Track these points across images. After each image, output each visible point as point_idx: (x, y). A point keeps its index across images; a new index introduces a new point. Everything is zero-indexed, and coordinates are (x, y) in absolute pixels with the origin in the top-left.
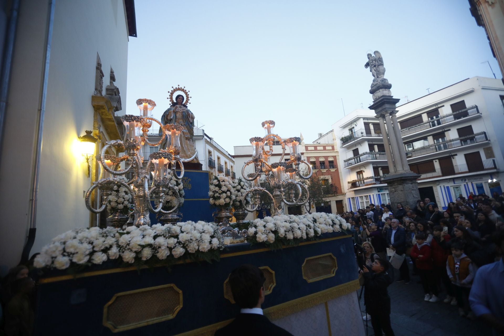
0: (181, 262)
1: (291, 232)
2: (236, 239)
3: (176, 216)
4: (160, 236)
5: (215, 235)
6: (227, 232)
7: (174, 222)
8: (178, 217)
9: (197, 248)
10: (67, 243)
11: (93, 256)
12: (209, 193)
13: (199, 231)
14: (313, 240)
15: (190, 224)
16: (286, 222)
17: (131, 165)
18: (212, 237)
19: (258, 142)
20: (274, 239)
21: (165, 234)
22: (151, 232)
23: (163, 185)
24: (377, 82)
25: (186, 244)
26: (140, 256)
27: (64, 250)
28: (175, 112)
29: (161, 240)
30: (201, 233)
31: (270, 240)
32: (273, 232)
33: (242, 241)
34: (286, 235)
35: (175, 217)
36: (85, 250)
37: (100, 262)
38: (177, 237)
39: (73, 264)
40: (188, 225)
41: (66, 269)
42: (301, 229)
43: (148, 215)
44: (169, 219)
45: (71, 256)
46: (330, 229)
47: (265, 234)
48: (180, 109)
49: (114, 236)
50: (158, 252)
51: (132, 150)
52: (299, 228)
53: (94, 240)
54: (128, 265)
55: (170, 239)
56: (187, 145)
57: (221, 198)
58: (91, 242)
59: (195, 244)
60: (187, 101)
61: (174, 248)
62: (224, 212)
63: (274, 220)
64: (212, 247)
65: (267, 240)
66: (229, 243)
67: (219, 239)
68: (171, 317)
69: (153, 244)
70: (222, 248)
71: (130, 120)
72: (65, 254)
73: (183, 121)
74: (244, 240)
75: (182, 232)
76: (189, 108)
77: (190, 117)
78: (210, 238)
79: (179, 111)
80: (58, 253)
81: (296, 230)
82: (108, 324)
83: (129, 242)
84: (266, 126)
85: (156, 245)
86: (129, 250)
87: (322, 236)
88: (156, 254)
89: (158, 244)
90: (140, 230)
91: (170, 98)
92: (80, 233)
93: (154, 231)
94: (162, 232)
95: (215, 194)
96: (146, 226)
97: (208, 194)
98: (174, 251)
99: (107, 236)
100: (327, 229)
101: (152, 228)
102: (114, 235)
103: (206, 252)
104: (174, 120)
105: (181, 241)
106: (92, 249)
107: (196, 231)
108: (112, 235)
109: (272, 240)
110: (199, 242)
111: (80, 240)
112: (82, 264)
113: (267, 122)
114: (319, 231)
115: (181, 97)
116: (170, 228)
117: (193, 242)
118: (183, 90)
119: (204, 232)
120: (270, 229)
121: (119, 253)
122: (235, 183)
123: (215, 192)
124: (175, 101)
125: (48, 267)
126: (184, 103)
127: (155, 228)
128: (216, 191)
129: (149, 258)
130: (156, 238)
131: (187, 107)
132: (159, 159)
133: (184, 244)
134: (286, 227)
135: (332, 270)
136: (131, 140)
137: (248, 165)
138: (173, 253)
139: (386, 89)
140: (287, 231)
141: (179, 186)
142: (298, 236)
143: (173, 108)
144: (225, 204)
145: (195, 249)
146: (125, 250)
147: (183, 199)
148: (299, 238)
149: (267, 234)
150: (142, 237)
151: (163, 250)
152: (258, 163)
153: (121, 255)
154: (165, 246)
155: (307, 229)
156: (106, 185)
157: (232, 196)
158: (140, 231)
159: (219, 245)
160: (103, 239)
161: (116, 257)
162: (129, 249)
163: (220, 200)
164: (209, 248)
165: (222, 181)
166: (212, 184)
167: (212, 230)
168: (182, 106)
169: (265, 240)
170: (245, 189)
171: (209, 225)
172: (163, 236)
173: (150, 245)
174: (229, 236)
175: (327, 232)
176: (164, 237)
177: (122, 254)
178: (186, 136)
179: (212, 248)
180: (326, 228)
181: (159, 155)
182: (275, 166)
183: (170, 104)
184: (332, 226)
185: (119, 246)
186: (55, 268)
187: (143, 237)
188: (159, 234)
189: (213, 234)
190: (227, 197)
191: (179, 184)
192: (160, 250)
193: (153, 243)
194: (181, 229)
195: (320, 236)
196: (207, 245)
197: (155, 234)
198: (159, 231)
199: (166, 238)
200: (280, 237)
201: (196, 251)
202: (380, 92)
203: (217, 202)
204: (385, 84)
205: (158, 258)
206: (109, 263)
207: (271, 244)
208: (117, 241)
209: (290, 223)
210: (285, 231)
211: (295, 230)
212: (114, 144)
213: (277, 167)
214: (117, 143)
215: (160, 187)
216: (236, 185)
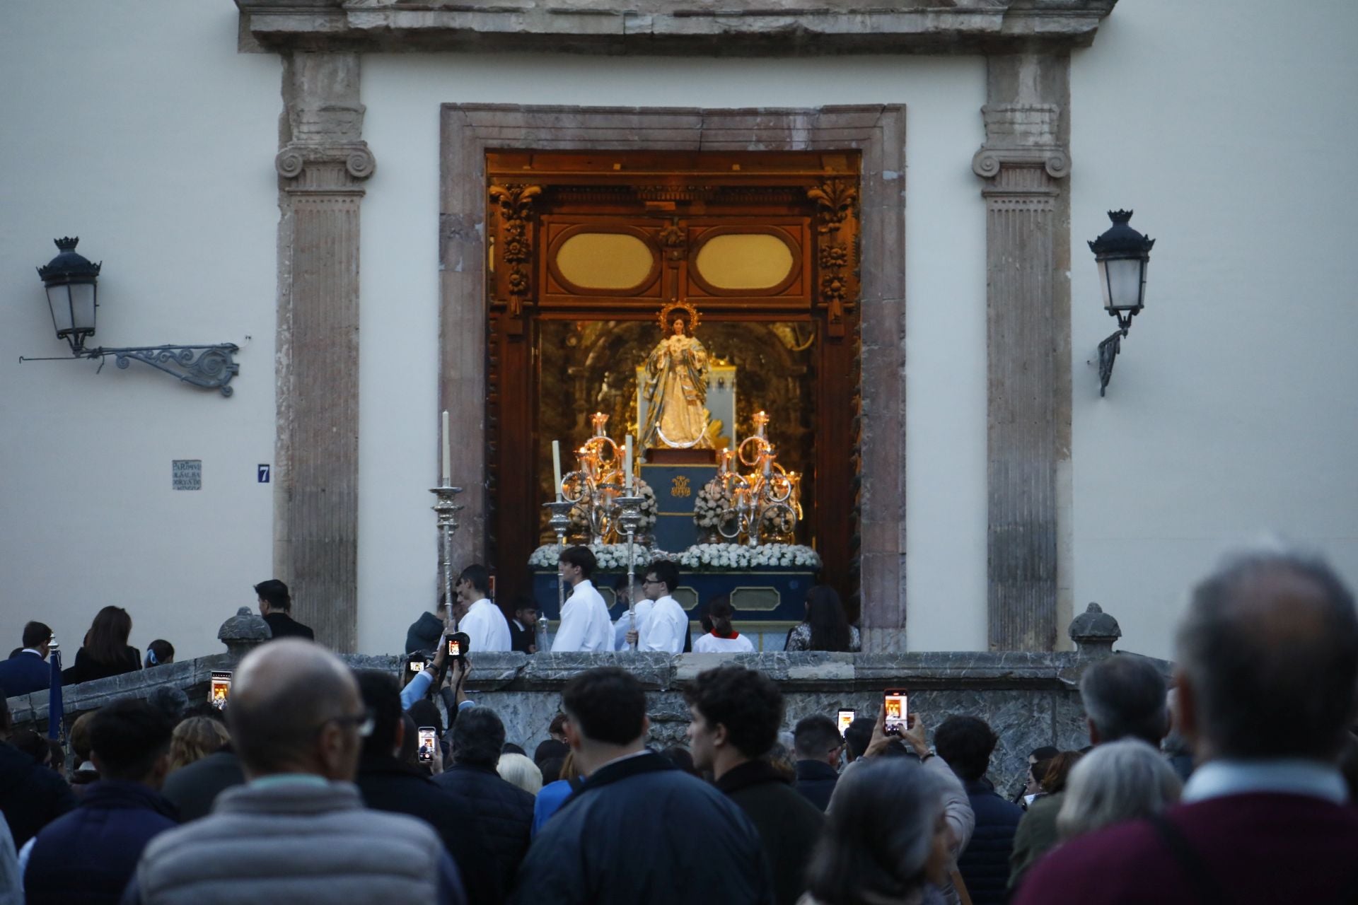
0: (614, 573)
9: (627, 563)
38: (612, 553)
48: (678, 344)
56: (690, 414)
73: (684, 368)
77: (696, 360)
79: (677, 348)
87: (759, 568)
104: (666, 369)
109: (697, 566)
114: (755, 563)
120: (696, 556)
133: (616, 560)
134: (712, 555)
135: (773, 605)
140: (713, 559)
148: (726, 566)
149: (691, 560)
155: (739, 559)
164: (635, 564)
168: (682, 338)
178: (689, 398)
180: (767, 561)
184: (779, 559)
189: (639, 554)
190: (716, 515)
200: (705, 563)
207: (694, 567)
211: (723, 560)
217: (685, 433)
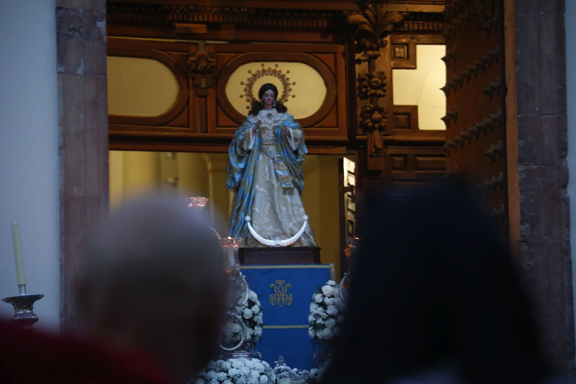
4: (212, 370)
6: (283, 371)
13: (249, 367)
15: (241, 361)
18: (262, 374)
25: (235, 378)
28: (258, 132)
29: (212, 374)
38: (226, 371)
40: (239, 362)
48: (268, 121)
55: (221, 373)
56: (286, 205)
57: (326, 327)
59: (243, 379)
61: (223, 381)
67: (269, 377)
73: (277, 150)
75: (233, 368)
77: (291, 139)
78: (259, 375)
79: (268, 125)
94: (214, 367)
95: (317, 319)
104: (256, 150)
105: (230, 376)
110: (247, 377)
116: (221, 364)
117: (242, 377)
118: (274, 73)
119: (253, 369)
123: (317, 316)
128: (318, 314)
154: (216, 379)
159: (268, 382)
163: (324, 331)
165: (329, 296)
166: (313, 301)
167: (263, 368)
168: (274, 111)
171: (261, 363)
176: (215, 371)
178: (284, 186)
183: (248, 108)
189: (263, 371)
194: (232, 365)
196: (255, 381)
199: (217, 372)
203: (320, 335)
217: (281, 228)
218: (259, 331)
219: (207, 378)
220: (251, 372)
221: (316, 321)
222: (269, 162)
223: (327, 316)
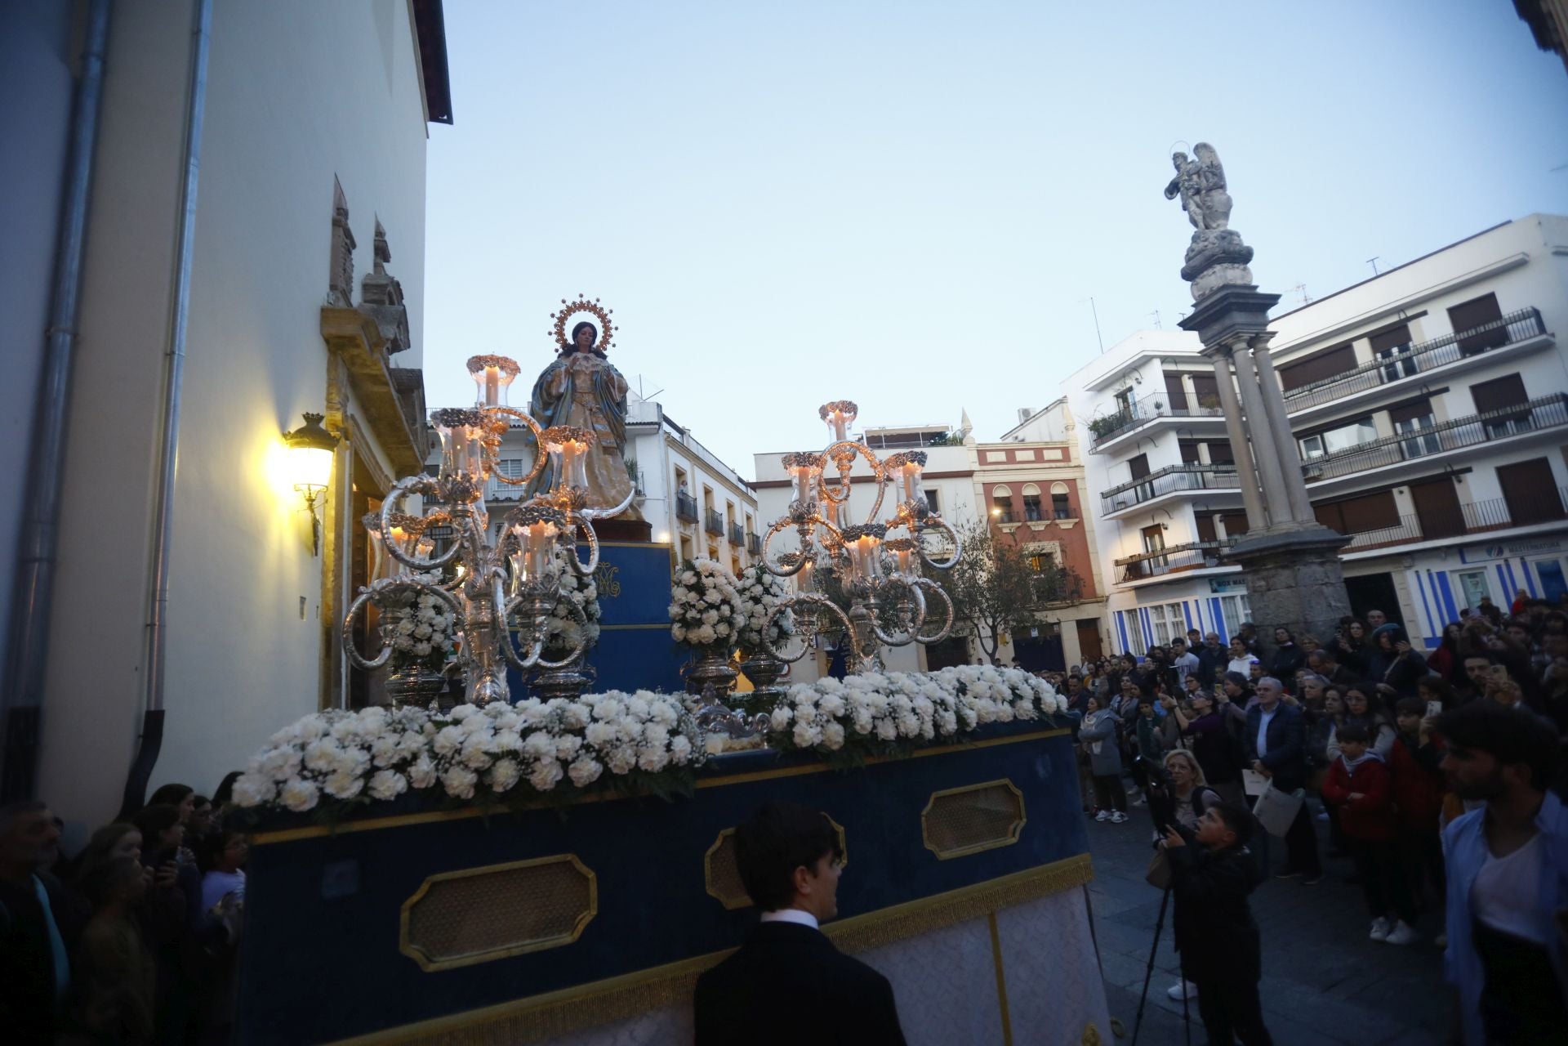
0: (592, 798)
1: (889, 722)
2: (739, 737)
3: (577, 675)
4: (540, 729)
5: (680, 729)
6: (714, 719)
7: (573, 692)
8: (585, 679)
9: (633, 761)
10: (310, 748)
11: (372, 780)
12: (669, 608)
13: (639, 716)
14: (953, 744)
15: (614, 699)
16: (876, 694)
17: (459, 542)
18: (673, 732)
19: (804, 466)
20: (840, 739)
21: (550, 726)
22: (515, 717)
23: (544, 595)
24: (1206, 243)
25: (605, 750)
26: (487, 781)
27: (303, 765)
28: (572, 375)
29: (539, 741)
30: (643, 723)
31: (830, 741)
32: (839, 720)
33: (755, 743)
34: (875, 727)
35: (576, 677)
36: (353, 765)
37: (391, 795)
38: (580, 732)
39: (325, 798)
40: (608, 702)
41: (311, 811)
42: (918, 711)
43: (503, 675)
44: (559, 684)
45: (320, 778)
46: (1005, 712)
47: (817, 725)
48: (584, 363)
49: (421, 731)
50: (533, 772)
51: (460, 502)
52: (913, 710)
53: (373, 741)
54: (459, 802)
55: (563, 738)
56: (607, 468)
57: (703, 624)
58: (366, 745)
59: (629, 751)
60: (605, 341)
61: (574, 761)
62: (712, 664)
63: (846, 687)
64: (672, 760)
65: (823, 741)
66: (720, 750)
67: (691, 740)
68: (567, 939)
69: (520, 751)
70: (698, 763)
71: (453, 421)
72: (305, 773)
73: (595, 398)
74: (759, 742)
75: (595, 720)
76: (610, 360)
77: (614, 388)
78: (668, 736)
79: (584, 369)
80: (288, 772)
81: (906, 713)
82: (413, 951)
83: (459, 746)
84: (831, 416)
85: (527, 753)
86: (462, 766)
87: (978, 730)
88: (528, 777)
89: (532, 751)
90: (486, 714)
91: (556, 333)
92: (338, 722)
93: (523, 717)
94: (544, 720)
95: (686, 612)
96: (502, 705)
97: (667, 612)
98: (574, 768)
99: (404, 730)
100: (993, 712)
101: (516, 710)
102: (422, 727)
103: (658, 773)
104: (568, 397)
105: (592, 743)
106: (369, 762)
107: (630, 719)
108: (417, 727)
109: (836, 743)
110: (637, 745)
111: (338, 740)
112: (348, 799)
113: (833, 406)
114: (972, 717)
115: (587, 329)
116: (564, 711)
117: (624, 746)
118: (593, 309)
119: (651, 720)
120: (830, 712)
121: (436, 774)
122: (748, 578)
123: (687, 606)
124: (571, 341)
125: (268, 805)
126: (597, 346)
127: (525, 709)
128: (688, 603)
129: (511, 786)
130: (529, 735)
131: (604, 357)
132: (531, 526)
133: (599, 751)
134: (876, 707)
135: (1012, 827)
136: (457, 474)
137: (777, 530)
138: (572, 774)
139: (1236, 265)
140: (878, 718)
141: (585, 591)
142: (909, 731)
143: (566, 362)
144: (715, 640)
145: (627, 763)
146: (451, 765)
147: (597, 627)
148: (911, 735)
149: (822, 726)
150: (492, 732)
151: (545, 766)
152: (806, 527)
153: (442, 779)
154: (552, 757)
155: (936, 711)
156: (392, 595)
157: (734, 619)
158: (486, 717)
159: (690, 754)
160: (395, 737)
161: (428, 783)
162: (460, 763)
163: (702, 629)
164: (665, 762)
165: (707, 574)
166: (678, 584)
167: (672, 715)
168: (591, 355)
169: (817, 740)
170: (775, 595)
171: (664, 701)
172: (544, 731)
173: (513, 754)
174: (720, 731)
175: (995, 721)
176: (549, 732)
177: (444, 775)
178: (604, 444)
179: (674, 763)
180: (993, 709)
181: (532, 514)
182: (852, 536)
183: (557, 351)
184: (1012, 703)
185: (434, 755)
186: (285, 808)
187: (495, 734)
188: (534, 726)
189: (675, 724)
190: (722, 620)
191: (587, 586)
192: (537, 766)
193: (521, 748)
194: (591, 711)
195: (974, 730)
196: (659, 753)
197: (526, 725)
198: (534, 716)
199: (554, 736)
200: (859, 734)
201: (630, 770)
202: (1214, 273)
203: (694, 636)
204: (1232, 249)
205: (533, 788)
206: (412, 799)
207: (833, 751)
208: (430, 744)
209: (888, 697)
210: (874, 718)
211: (902, 715)
212: (414, 485)
213: (859, 537)
214: (421, 483)
215: (535, 599)
216: (749, 583)
217: (603, 495)
218: (596, 630)
219: (527, 756)
220: (645, 729)
221: (684, 614)
222: (585, 412)
223: (706, 605)
